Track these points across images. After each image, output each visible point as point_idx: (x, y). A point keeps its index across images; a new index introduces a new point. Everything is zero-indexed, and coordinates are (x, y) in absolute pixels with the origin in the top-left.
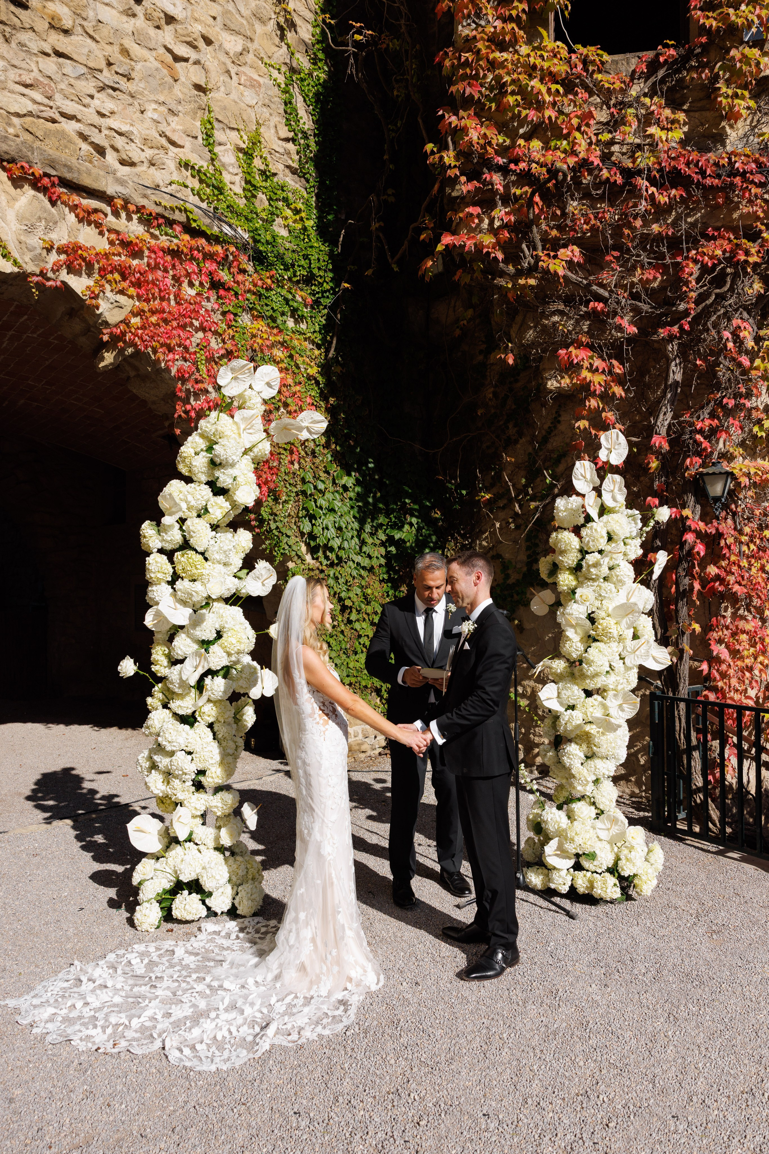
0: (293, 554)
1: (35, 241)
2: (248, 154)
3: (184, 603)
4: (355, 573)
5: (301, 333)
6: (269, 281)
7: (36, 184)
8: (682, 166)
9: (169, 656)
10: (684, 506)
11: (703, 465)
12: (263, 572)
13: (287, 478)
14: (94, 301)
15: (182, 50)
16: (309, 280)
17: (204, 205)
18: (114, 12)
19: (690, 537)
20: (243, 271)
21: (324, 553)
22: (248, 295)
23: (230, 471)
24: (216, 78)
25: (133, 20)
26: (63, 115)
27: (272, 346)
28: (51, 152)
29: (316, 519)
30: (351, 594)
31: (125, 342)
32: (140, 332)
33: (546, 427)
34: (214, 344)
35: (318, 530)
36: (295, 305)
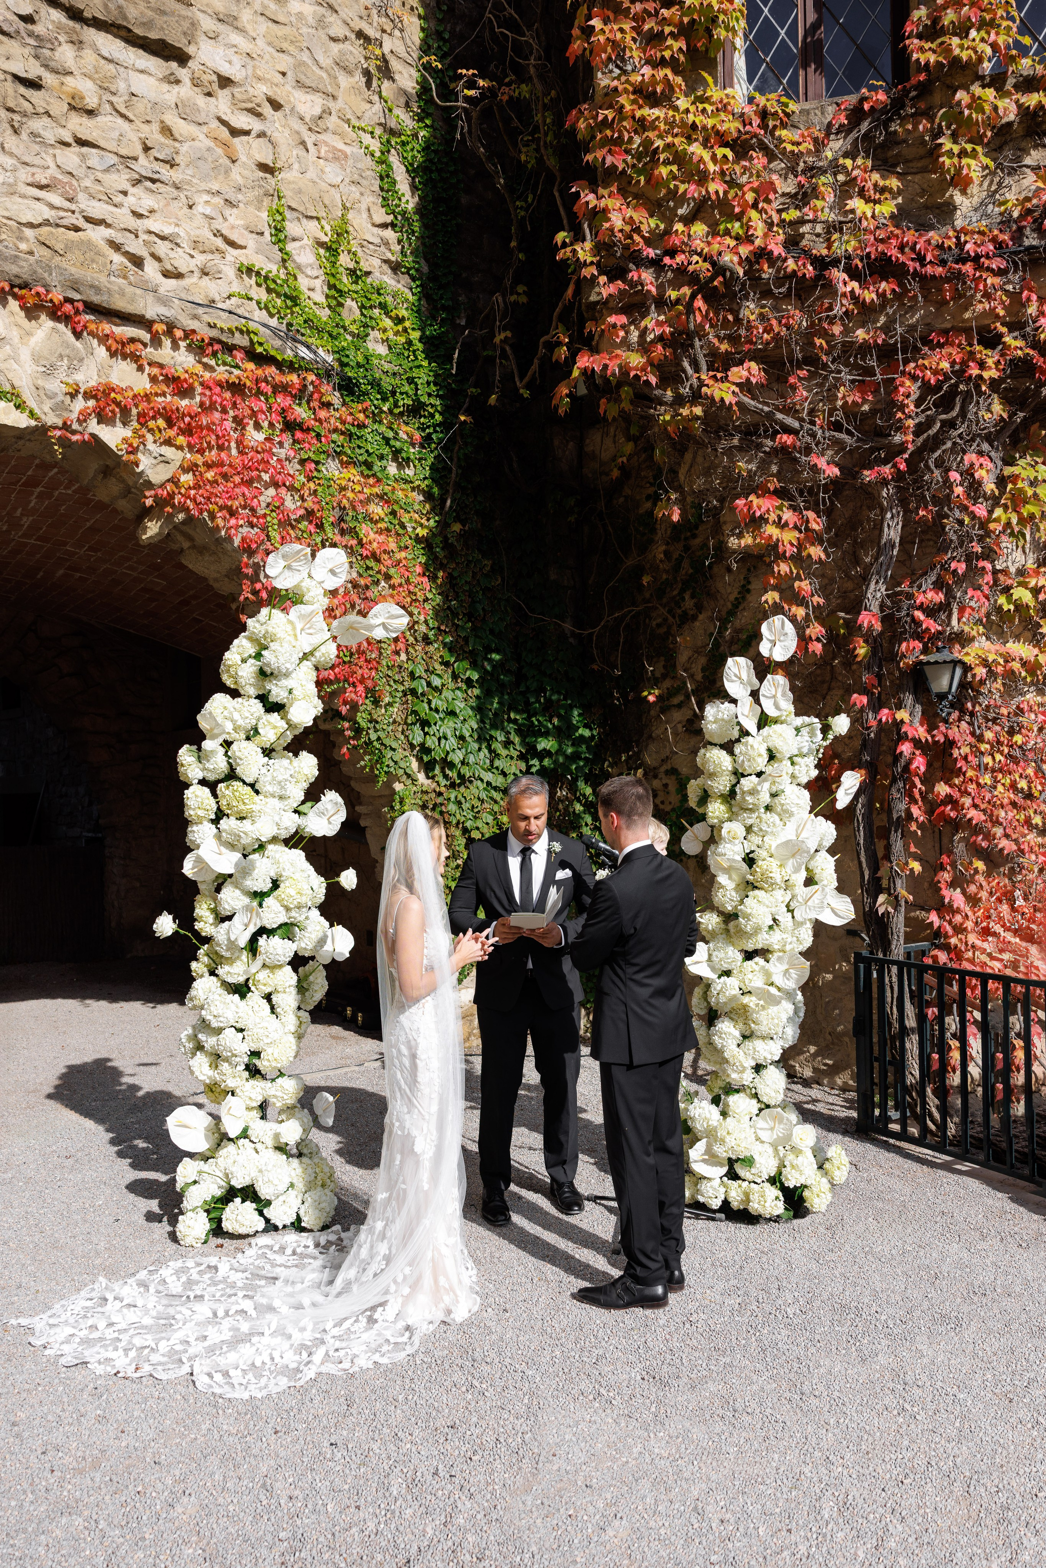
0: (401, 772)
1: (55, 386)
2: (331, 250)
3: (232, 846)
4: (483, 795)
5: (406, 482)
6: (361, 416)
7: (55, 313)
8: (894, 253)
9: (215, 911)
10: (899, 707)
11: (925, 651)
12: (329, 806)
13: (390, 673)
14: (132, 457)
15: (242, 121)
16: (416, 410)
17: (273, 322)
18: (152, 81)
19: (906, 748)
20: (328, 405)
21: (443, 771)
22: (335, 436)
23: (284, 682)
24: (288, 152)
25: (176, 88)
26: (88, 220)
27: (368, 500)
28: (73, 270)
29: (430, 726)
30: (479, 824)
31: (173, 506)
32: (193, 492)
33: (732, 598)
34: (290, 503)
35: (431, 742)
36: (398, 444)
